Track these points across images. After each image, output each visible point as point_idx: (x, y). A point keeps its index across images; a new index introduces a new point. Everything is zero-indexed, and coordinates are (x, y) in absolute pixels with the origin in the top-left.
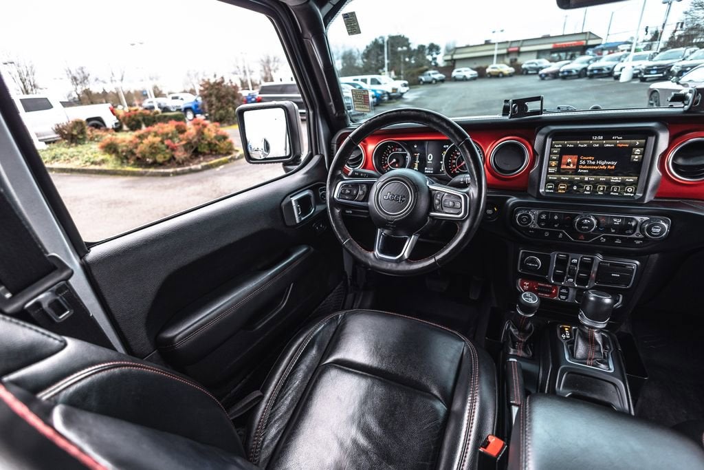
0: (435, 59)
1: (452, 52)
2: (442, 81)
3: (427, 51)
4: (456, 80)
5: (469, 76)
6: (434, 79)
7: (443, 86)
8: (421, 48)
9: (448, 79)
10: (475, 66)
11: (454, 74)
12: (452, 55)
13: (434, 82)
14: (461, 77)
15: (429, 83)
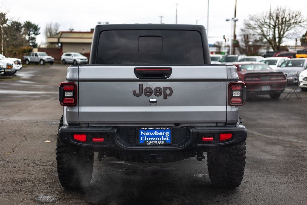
0: (33, 39)
1: (59, 36)
2: (51, 63)
3: (23, 30)
4: (66, 63)
5: (79, 61)
6: (41, 60)
7: (54, 67)
8: (16, 26)
9: (57, 61)
10: (84, 52)
11: (63, 57)
12: (59, 39)
13: (42, 63)
14: (72, 61)
15: (37, 63)
